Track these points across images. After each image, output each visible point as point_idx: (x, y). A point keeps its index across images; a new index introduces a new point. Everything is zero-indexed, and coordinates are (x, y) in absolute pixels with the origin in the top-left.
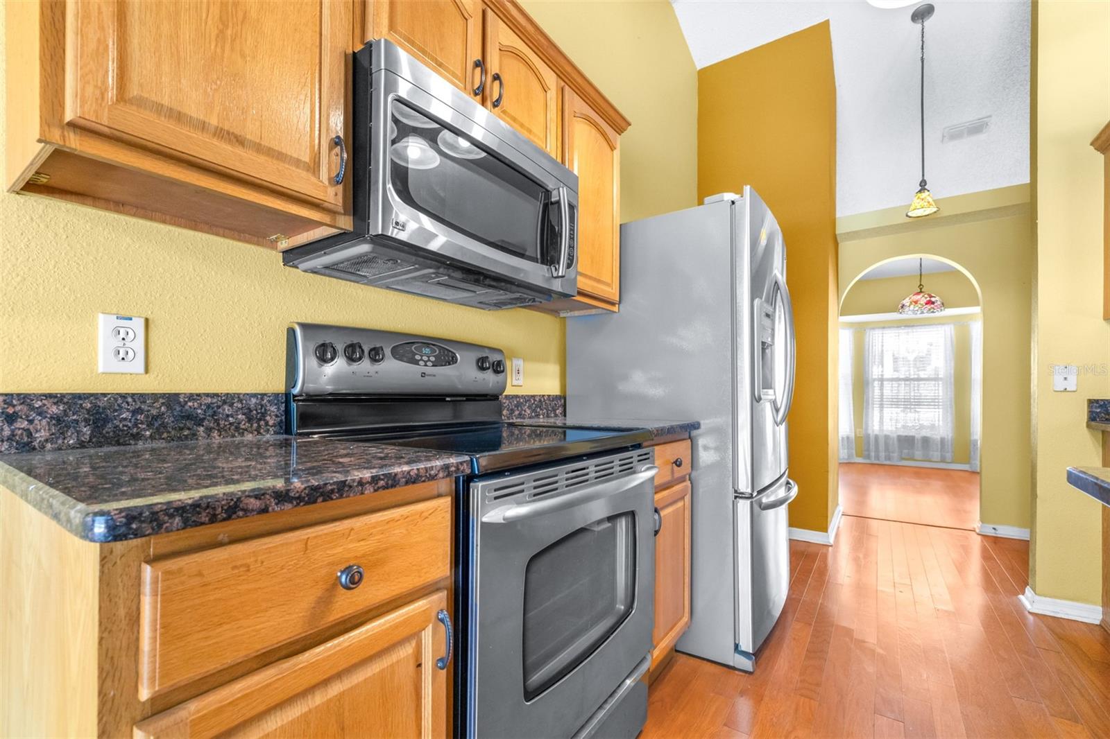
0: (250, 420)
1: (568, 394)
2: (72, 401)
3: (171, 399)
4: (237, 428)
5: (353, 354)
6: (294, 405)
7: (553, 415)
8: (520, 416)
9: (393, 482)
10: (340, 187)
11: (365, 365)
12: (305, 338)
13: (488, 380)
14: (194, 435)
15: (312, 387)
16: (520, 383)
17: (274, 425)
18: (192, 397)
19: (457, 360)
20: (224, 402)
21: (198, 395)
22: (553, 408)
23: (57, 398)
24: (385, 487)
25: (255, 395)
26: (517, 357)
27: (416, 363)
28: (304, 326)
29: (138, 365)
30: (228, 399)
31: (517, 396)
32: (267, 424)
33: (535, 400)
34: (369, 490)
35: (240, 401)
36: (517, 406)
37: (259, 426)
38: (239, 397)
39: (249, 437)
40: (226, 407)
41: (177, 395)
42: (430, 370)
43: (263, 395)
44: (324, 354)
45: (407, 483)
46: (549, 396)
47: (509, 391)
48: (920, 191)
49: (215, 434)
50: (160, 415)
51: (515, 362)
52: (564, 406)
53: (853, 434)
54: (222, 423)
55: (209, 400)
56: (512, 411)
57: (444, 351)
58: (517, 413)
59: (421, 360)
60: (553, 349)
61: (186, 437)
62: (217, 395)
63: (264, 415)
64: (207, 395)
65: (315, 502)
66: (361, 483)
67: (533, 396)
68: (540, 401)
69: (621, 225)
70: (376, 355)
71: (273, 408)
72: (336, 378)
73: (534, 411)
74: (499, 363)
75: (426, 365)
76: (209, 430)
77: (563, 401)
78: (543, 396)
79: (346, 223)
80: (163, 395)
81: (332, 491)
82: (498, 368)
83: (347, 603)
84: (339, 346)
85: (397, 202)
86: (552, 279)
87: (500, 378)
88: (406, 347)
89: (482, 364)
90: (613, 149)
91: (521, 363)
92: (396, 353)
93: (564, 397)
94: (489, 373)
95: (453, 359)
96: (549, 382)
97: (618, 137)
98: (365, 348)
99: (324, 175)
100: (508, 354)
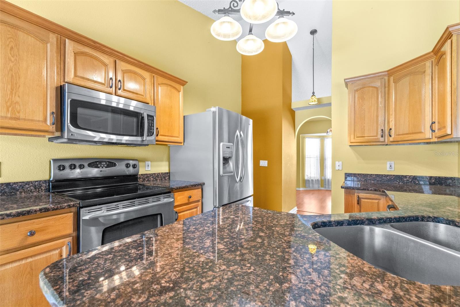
0: (35, 189)
1: (171, 171)
3: (8, 184)
4: (31, 191)
5: (72, 167)
6: (51, 184)
7: (164, 179)
8: (148, 180)
9: (47, 210)
10: (54, 126)
11: (77, 170)
12: (54, 163)
13: (131, 171)
14: (16, 194)
16: (149, 169)
17: (44, 190)
18: (15, 183)
19: (116, 165)
20: (26, 184)
21: (17, 183)
22: (164, 177)
24: (45, 211)
25: (37, 181)
26: (148, 161)
27: (99, 167)
28: (55, 160)
30: (28, 183)
31: (147, 174)
32: (42, 189)
33: (155, 175)
34: (38, 213)
35: (32, 183)
36: (147, 177)
37: (39, 190)
38: (31, 182)
39: (35, 194)
40: (27, 186)
41: (10, 183)
42: (104, 169)
43: (40, 181)
44: (60, 168)
45: (53, 210)
46: (162, 173)
47: (141, 173)
48: (312, 96)
49: (23, 193)
50: (4, 189)
51: (147, 163)
52: (169, 176)
53: (320, 179)
54: (25, 190)
55: (21, 184)
56: (144, 179)
57: (111, 163)
58: (146, 180)
59: (101, 166)
60: (166, 157)
61: (13, 195)
62: (24, 182)
63: (41, 187)
64: (20, 182)
65: (20, 216)
66: (36, 211)
67: (155, 174)
68: (158, 175)
69: (184, 117)
70: (82, 167)
71: (44, 185)
72: (69, 175)
73: (155, 178)
74: (135, 165)
75: (102, 168)
76: (21, 192)
77: (169, 174)
78: (159, 173)
79: (58, 134)
80: (5, 184)
81: (25, 213)
82: (134, 166)
83: (31, 240)
84: (67, 164)
85: (72, 128)
86: (143, 141)
87: (136, 169)
88: (95, 163)
89: (128, 166)
90: (179, 91)
91: (150, 163)
92: (90, 165)
93: (169, 173)
94: (131, 168)
95: (115, 165)
96: (163, 168)
97: (182, 87)
98: (77, 165)
99: (48, 123)
100: (144, 160)
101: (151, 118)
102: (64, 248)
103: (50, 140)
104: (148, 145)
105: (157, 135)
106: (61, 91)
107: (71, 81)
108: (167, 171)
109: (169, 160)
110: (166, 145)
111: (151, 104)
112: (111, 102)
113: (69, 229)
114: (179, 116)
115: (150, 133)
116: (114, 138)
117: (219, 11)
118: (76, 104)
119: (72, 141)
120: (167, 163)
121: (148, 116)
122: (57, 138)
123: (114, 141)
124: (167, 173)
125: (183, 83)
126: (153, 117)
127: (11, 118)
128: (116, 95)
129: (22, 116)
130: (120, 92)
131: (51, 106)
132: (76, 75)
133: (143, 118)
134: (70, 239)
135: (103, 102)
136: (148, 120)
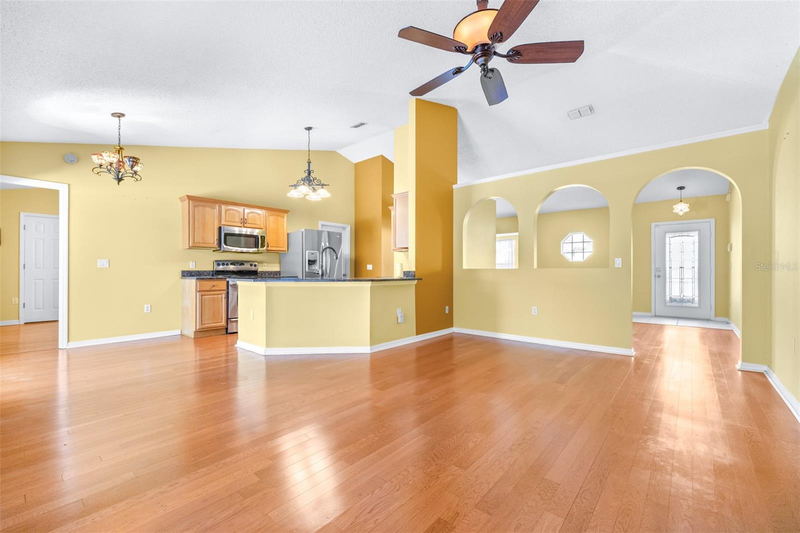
0: (208, 274)
2: (188, 271)
3: (198, 271)
5: (223, 264)
6: (214, 272)
9: (218, 279)
10: (218, 245)
11: (225, 266)
13: (253, 268)
15: (217, 270)
16: (266, 268)
18: (200, 271)
22: (276, 274)
23: (187, 271)
26: (265, 263)
27: (236, 266)
28: (216, 261)
29: (194, 267)
30: (205, 271)
31: (264, 271)
33: (270, 272)
36: (264, 273)
38: (207, 271)
43: (210, 271)
44: (219, 265)
46: (275, 271)
47: (259, 270)
51: (264, 264)
52: (280, 274)
55: (202, 272)
56: (262, 274)
57: (242, 263)
60: (278, 261)
63: (210, 273)
69: (288, 234)
70: (227, 264)
72: (222, 268)
73: (269, 274)
74: (256, 265)
75: (238, 266)
76: (203, 275)
78: (273, 271)
79: (219, 249)
83: (214, 289)
84: (221, 263)
85: (225, 246)
86: (258, 251)
87: (256, 267)
88: (233, 263)
89: (251, 265)
90: (283, 218)
91: (266, 264)
92: (231, 264)
93: (280, 272)
94: (253, 266)
95: (244, 264)
96: (275, 268)
97: (286, 215)
98: (225, 264)
99: (215, 244)
100: (261, 262)
101: (263, 238)
102: (223, 295)
103: (214, 251)
104: (262, 253)
105: (268, 247)
106: (220, 228)
107: (224, 224)
108: (279, 270)
109: (280, 263)
110: (278, 253)
111: (264, 230)
112: (242, 231)
113: (225, 288)
114: (284, 234)
115: (263, 246)
116: (245, 250)
117: (292, 186)
118: (226, 235)
119: (224, 252)
120: (279, 265)
121: (261, 236)
122: (218, 250)
123: (245, 251)
124: (279, 272)
125: (286, 212)
126: (264, 237)
127: (203, 243)
128: (244, 227)
129: (206, 242)
130: (245, 225)
131: (216, 237)
132: (225, 221)
133: (258, 238)
134: (225, 292)
135: (237, 232)
136: (261, 238)
